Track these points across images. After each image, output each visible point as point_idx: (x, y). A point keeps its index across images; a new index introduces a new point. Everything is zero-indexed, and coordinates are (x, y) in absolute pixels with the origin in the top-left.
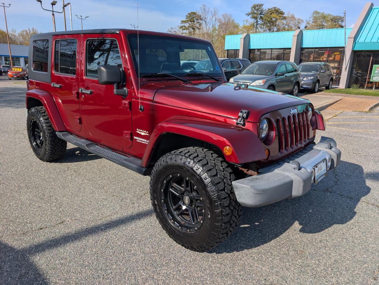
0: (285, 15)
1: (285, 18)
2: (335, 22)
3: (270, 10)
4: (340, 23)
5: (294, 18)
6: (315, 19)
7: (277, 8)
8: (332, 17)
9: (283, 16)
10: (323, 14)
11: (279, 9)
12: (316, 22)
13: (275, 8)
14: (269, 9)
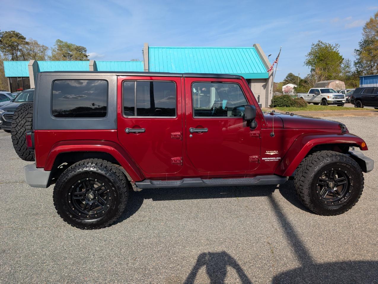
0: (27, 40)
1: (27, 43)
2: (80, 51)
3: (8, 33)
4: (83, 52)
5: (37, 44)
6: (60, 48)
7: (16, 32)
8: (75, 47)
9: (24, 41)
10: (66, 43)
11: (19, 33)
12: (61, 50)
13: (14, 32)
14: (6, 32)
